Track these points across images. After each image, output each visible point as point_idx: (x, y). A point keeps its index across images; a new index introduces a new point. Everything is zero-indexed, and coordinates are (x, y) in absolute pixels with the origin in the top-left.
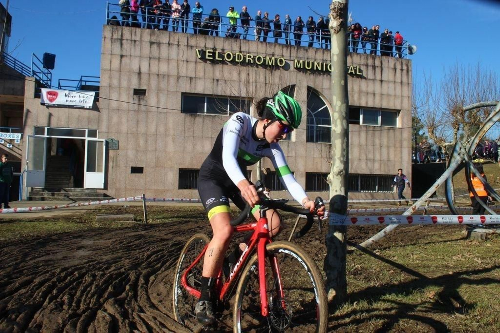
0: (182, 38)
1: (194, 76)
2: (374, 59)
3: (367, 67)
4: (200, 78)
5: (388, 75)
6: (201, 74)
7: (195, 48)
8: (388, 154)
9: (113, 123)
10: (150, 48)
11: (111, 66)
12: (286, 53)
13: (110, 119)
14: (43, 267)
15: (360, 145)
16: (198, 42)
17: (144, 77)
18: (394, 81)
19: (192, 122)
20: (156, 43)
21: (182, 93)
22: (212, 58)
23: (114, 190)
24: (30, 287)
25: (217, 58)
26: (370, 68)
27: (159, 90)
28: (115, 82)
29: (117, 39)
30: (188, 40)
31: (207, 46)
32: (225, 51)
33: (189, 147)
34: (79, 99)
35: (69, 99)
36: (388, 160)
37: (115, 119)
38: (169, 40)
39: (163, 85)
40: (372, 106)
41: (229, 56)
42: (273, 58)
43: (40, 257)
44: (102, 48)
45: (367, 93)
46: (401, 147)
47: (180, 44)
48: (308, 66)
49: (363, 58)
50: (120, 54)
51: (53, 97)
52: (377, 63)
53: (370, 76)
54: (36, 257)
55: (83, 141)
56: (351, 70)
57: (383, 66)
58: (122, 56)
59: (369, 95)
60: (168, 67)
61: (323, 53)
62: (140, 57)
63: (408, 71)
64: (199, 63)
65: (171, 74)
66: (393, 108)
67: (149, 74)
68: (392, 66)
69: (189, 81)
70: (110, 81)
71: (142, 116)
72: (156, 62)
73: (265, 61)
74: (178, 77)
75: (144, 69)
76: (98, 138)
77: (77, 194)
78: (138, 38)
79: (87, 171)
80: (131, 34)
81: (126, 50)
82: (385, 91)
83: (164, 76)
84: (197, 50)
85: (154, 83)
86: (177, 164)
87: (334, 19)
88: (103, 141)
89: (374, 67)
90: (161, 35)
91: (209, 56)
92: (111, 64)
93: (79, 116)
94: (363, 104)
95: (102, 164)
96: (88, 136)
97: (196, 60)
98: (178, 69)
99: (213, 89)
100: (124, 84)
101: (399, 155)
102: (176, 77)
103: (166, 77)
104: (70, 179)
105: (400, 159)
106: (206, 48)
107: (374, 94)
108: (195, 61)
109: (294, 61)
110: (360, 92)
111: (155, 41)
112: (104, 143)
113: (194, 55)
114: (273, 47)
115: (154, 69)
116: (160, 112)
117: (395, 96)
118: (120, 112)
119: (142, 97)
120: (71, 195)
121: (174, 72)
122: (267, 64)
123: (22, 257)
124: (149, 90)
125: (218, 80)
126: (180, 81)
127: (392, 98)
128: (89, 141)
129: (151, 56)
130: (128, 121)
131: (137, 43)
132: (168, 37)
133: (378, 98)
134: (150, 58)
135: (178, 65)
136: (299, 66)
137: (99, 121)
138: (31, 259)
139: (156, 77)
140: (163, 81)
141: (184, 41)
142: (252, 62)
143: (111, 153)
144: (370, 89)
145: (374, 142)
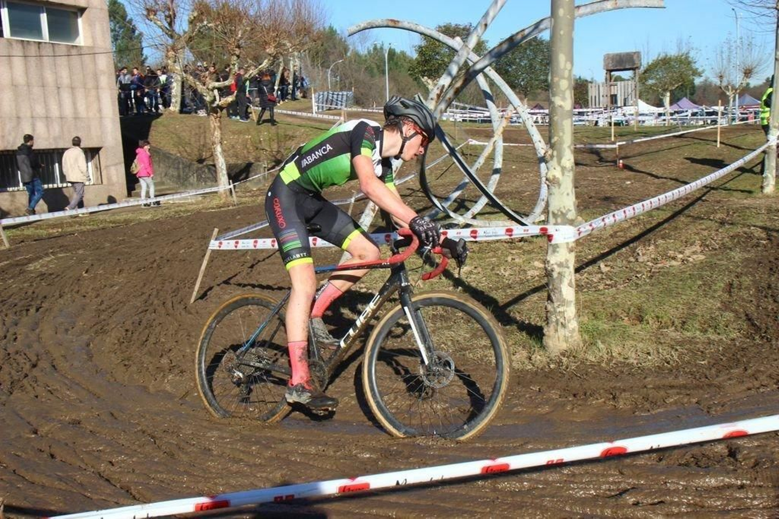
8: (74, 104)
36: (76, 118)
46: (97, 88)
66: (73, 3)
101: (95, 106)
105: (98, 115)
145: (42, 78)
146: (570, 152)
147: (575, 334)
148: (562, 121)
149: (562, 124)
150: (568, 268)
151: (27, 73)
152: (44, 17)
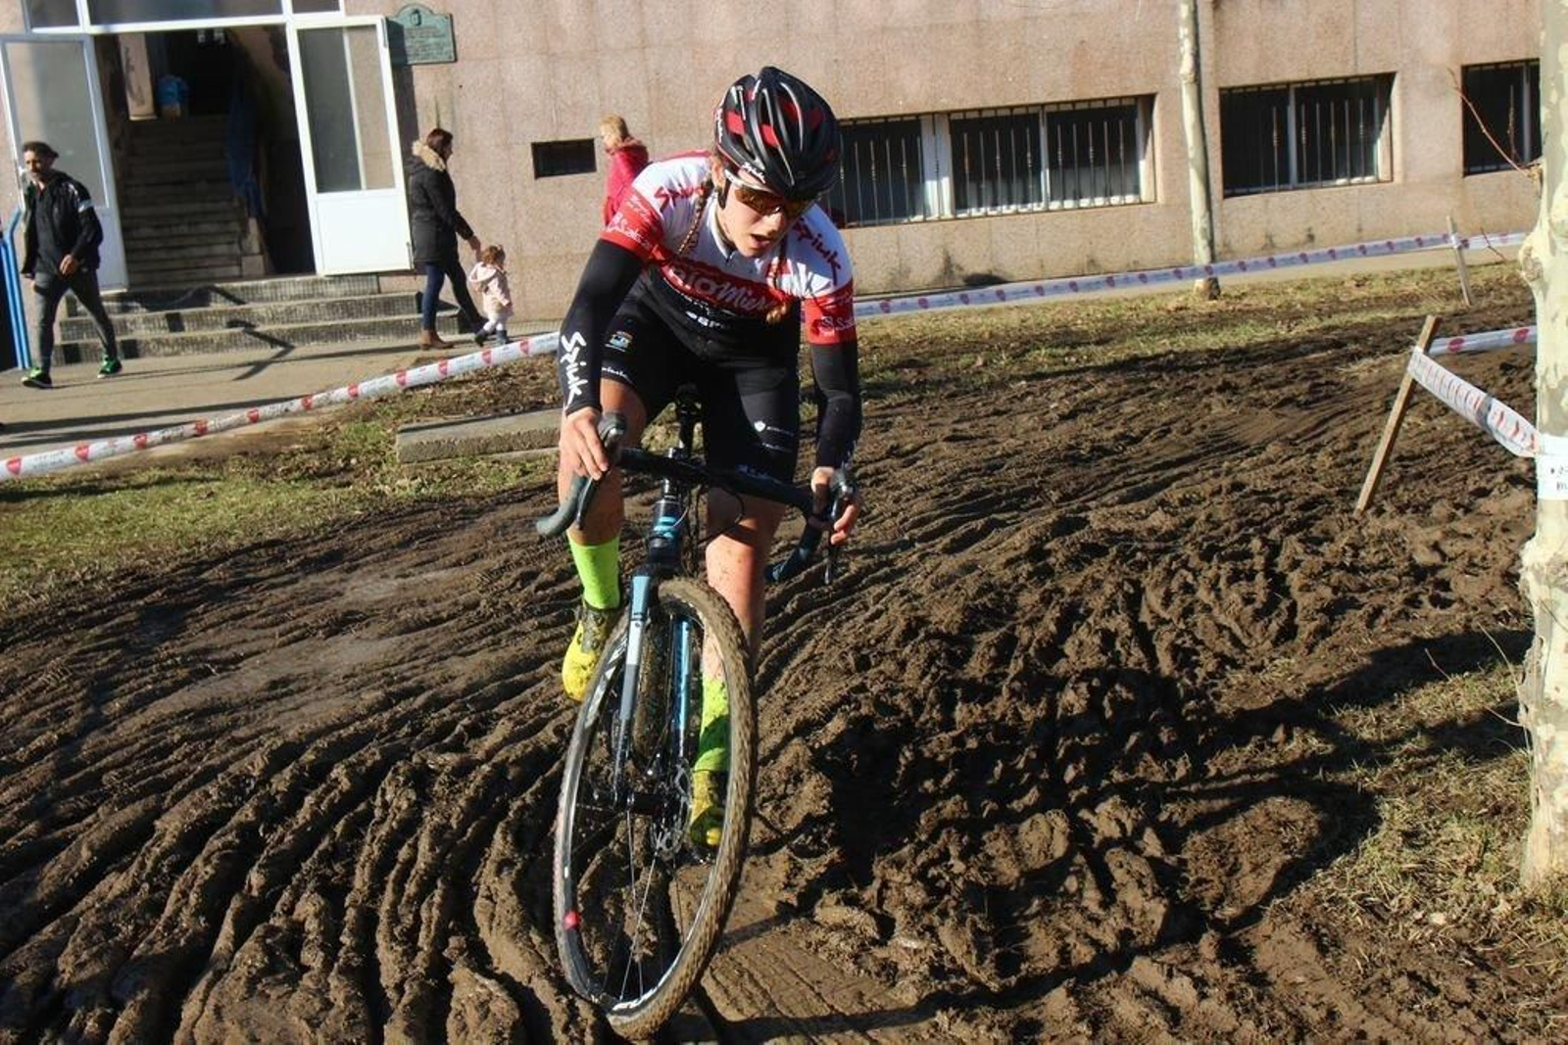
14: (185, 748)
24: (143, 865)
43: (166, 692)
54: (153, 697)
55: (277, 34)
76: (349, 13)
77: (290, 311)
79: (322, 188)
88: (373, 27)
96: (298, 9)
104: (245, 232)
112: (381, 35)
120: (262, 320)
123: (86, 701)
128: (303, 34)
138: (129, 710)
143: (424, 83)
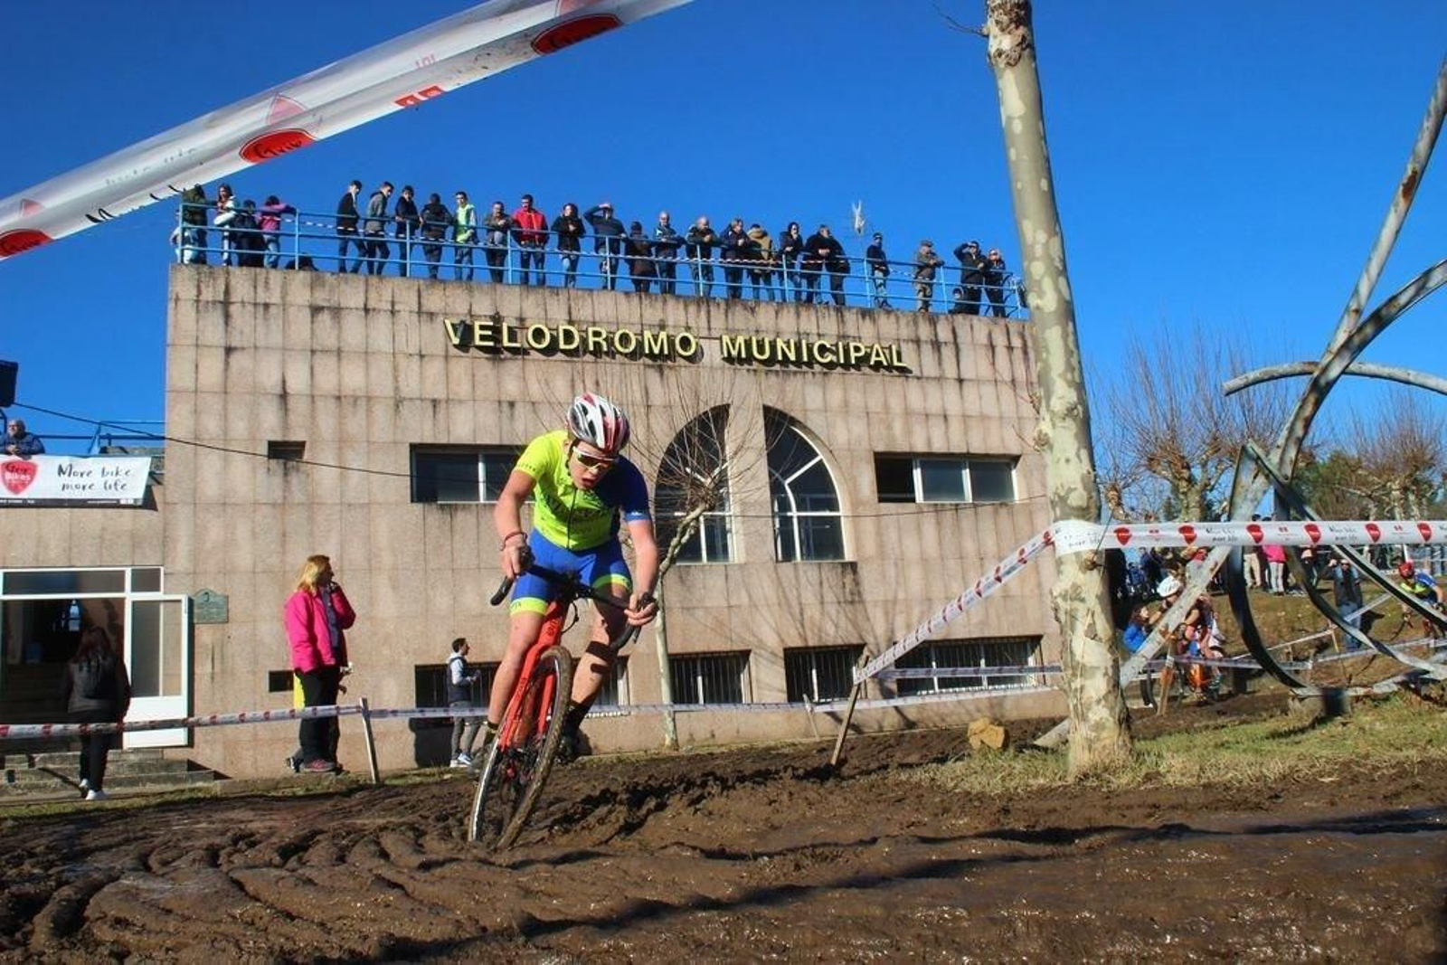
0: (404, 293)
1: (443, 396)
2: (933, 321)
3: (919, 346)
4: (460, 401)
5: (975, 364)
6: (463, 389)
7: (441, 318)
9: (209, 545)
10: (312, 322)
11: (197, 379)
12: (697, 318)
13: (198, 535)
15: (924, 561)
16: (450, 301)
17: (298, 406)
18: (992, 379)
19: (447, 528)
20: (329, 308)
21: (413, 447)
22: (491, 344)
23: (219, 747)
25: (506, 343)
26: (927, 349)
27: (342, 441)
28: (211, 426)
29: (214, 302)
30: (419, 297)
31: (476, 310)
32: (527, 323)
33: (442, 601)
34: (104, 479)
35: (74, 480)
37: (215, 533)
38: (367, 299)
39: (355, 424)
40: (944, 450)
41: (538, 334)
42: (663, 335)
44: (170, 331)
45: (927, 415)
47: (397, 308)
48: (761, 351)
49: (903, 322)
50: (222, 342)
51: (23, 477)
52: (944, 333)
53: (930, 369)
55: (114, 608)
56: (878, 355)
57: (959, 340)
58: (229, 350)
59: (932, 421)
60: (367, 375)
61: (798, 315)
62: (284, 349)
63: (1025, 352)
64: (455, 360)
65: (377, 394)
66: (1001, 451)
67: (313, 397)
68: (985, 341)
69: (430, 411)
70: (197, 423)
71: (296, 517)
72: (331, 361)
73: (640, 344)
74: (398, 403)
75: (298, 382)
76: (165, 593)
78: (275, 298)
80: (255, 287)
81: (242, 333)
82: (973, 407)
83: (356, 399)
84: (448, 323)
85: (327, 421)
86: (407, 653)
87: (1003, 30)
88: (179, 601)
89: (937, 345)
90: (343, 287)
91: (483, 338)
92: (197, 372)
93: (103, 529)
94: (920, 447)
95: (180, 669)
96: (134, 589)
97: (447, 351)
98: (396, 379)
99: (501, 429)
100: (239, 428)
101: (1033, 580)
102: (391, 402)
103: (362, 403)
105: (1036, 591)
106: (471, 316)
107: (945, 417)
108: (443, 353)
109: (721, 339)
110: (907, 413)
111: (325, 304)
112: (184, 606)
113: (439, 337)
114: (659, 305)
115: (327, 382)
116: (350, 505)
117: (1001, 418)
118: (229, 510)
119: (290, 464)
121: (383, 387)
122: (647, 351)
124: (312, 443)
125: (512, 404)
126: (404, 410)
127: (994, 425)
128: (134, 603)
129: (315, 347)
130: (254, 535)
131: (273, 310)
132: (362, 288)
133: (955, 426)
134: (313, 352)
135: (395, 368)
136: (734, 353)
137: (165, 540)
139: (332, 404)
140: (354, 414)
141: (408, 300)
142: (605, 349)
143: (205, 635)
144: (934, 405)
145: (960, 547)
146: (1064, 384)
147: (1105, 734)
148: (1043, 331)
149: (1045, 340)
150: (1083, 600)
151: (940, 544)
152: (966, 475)
